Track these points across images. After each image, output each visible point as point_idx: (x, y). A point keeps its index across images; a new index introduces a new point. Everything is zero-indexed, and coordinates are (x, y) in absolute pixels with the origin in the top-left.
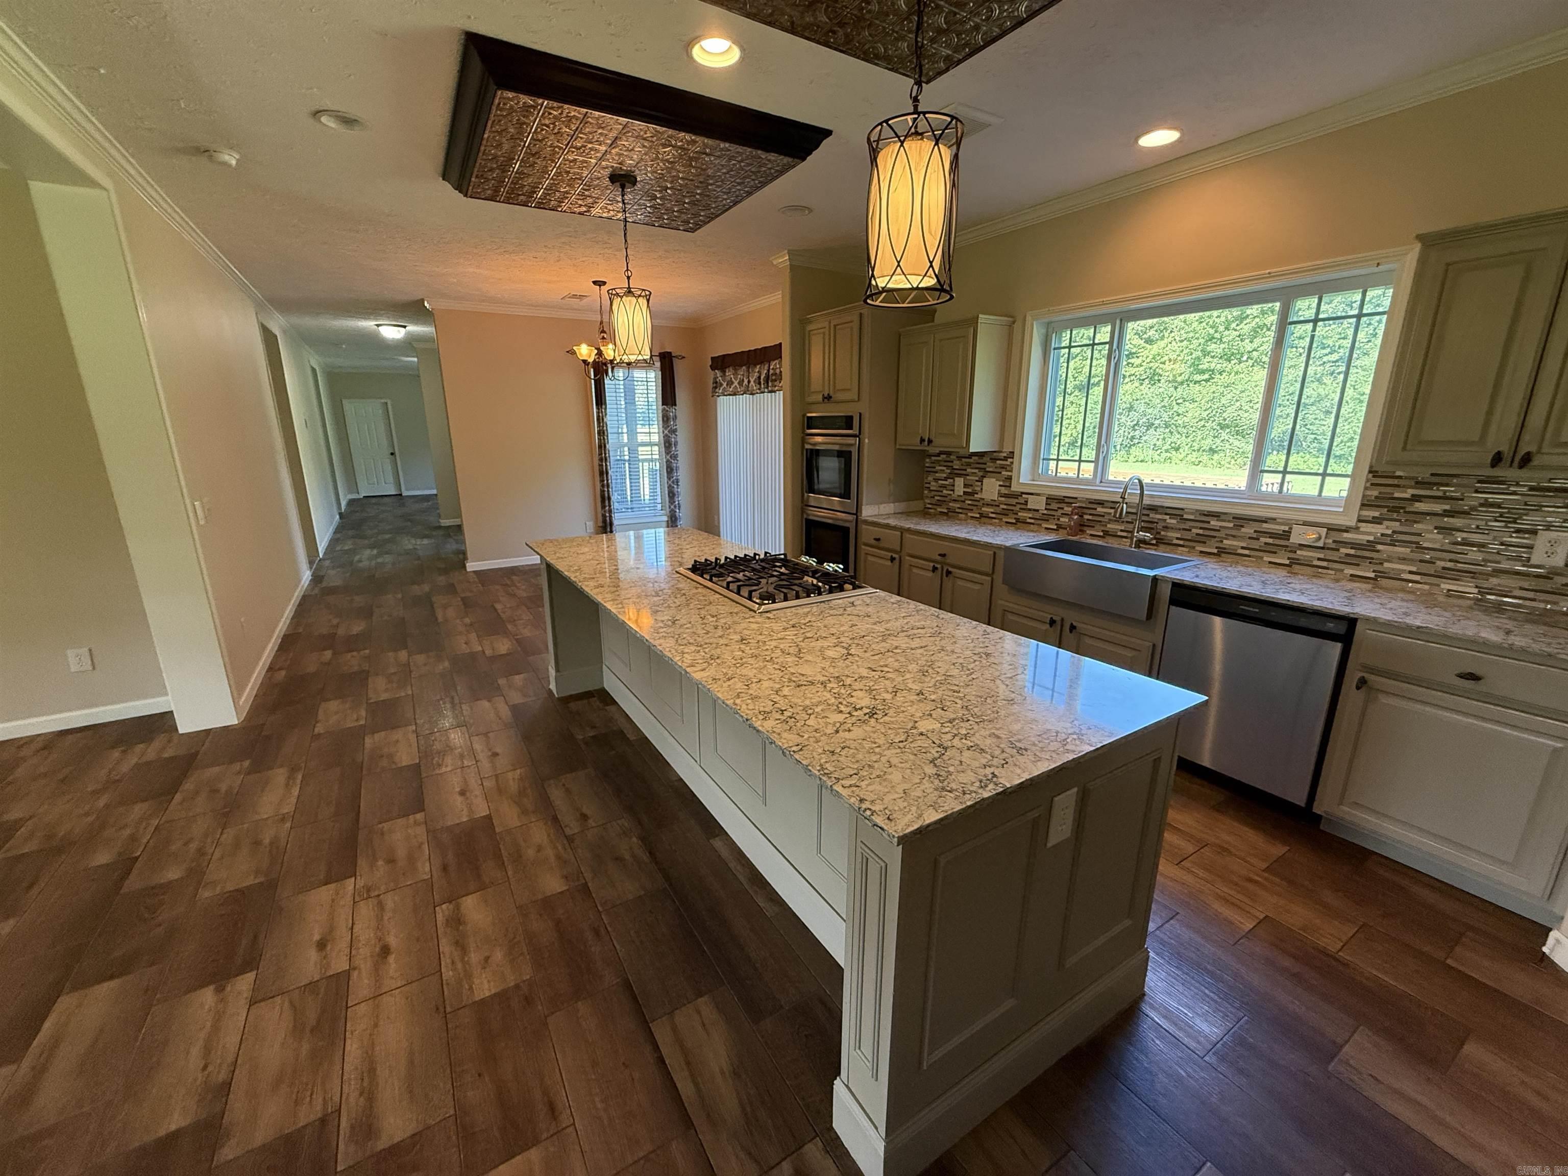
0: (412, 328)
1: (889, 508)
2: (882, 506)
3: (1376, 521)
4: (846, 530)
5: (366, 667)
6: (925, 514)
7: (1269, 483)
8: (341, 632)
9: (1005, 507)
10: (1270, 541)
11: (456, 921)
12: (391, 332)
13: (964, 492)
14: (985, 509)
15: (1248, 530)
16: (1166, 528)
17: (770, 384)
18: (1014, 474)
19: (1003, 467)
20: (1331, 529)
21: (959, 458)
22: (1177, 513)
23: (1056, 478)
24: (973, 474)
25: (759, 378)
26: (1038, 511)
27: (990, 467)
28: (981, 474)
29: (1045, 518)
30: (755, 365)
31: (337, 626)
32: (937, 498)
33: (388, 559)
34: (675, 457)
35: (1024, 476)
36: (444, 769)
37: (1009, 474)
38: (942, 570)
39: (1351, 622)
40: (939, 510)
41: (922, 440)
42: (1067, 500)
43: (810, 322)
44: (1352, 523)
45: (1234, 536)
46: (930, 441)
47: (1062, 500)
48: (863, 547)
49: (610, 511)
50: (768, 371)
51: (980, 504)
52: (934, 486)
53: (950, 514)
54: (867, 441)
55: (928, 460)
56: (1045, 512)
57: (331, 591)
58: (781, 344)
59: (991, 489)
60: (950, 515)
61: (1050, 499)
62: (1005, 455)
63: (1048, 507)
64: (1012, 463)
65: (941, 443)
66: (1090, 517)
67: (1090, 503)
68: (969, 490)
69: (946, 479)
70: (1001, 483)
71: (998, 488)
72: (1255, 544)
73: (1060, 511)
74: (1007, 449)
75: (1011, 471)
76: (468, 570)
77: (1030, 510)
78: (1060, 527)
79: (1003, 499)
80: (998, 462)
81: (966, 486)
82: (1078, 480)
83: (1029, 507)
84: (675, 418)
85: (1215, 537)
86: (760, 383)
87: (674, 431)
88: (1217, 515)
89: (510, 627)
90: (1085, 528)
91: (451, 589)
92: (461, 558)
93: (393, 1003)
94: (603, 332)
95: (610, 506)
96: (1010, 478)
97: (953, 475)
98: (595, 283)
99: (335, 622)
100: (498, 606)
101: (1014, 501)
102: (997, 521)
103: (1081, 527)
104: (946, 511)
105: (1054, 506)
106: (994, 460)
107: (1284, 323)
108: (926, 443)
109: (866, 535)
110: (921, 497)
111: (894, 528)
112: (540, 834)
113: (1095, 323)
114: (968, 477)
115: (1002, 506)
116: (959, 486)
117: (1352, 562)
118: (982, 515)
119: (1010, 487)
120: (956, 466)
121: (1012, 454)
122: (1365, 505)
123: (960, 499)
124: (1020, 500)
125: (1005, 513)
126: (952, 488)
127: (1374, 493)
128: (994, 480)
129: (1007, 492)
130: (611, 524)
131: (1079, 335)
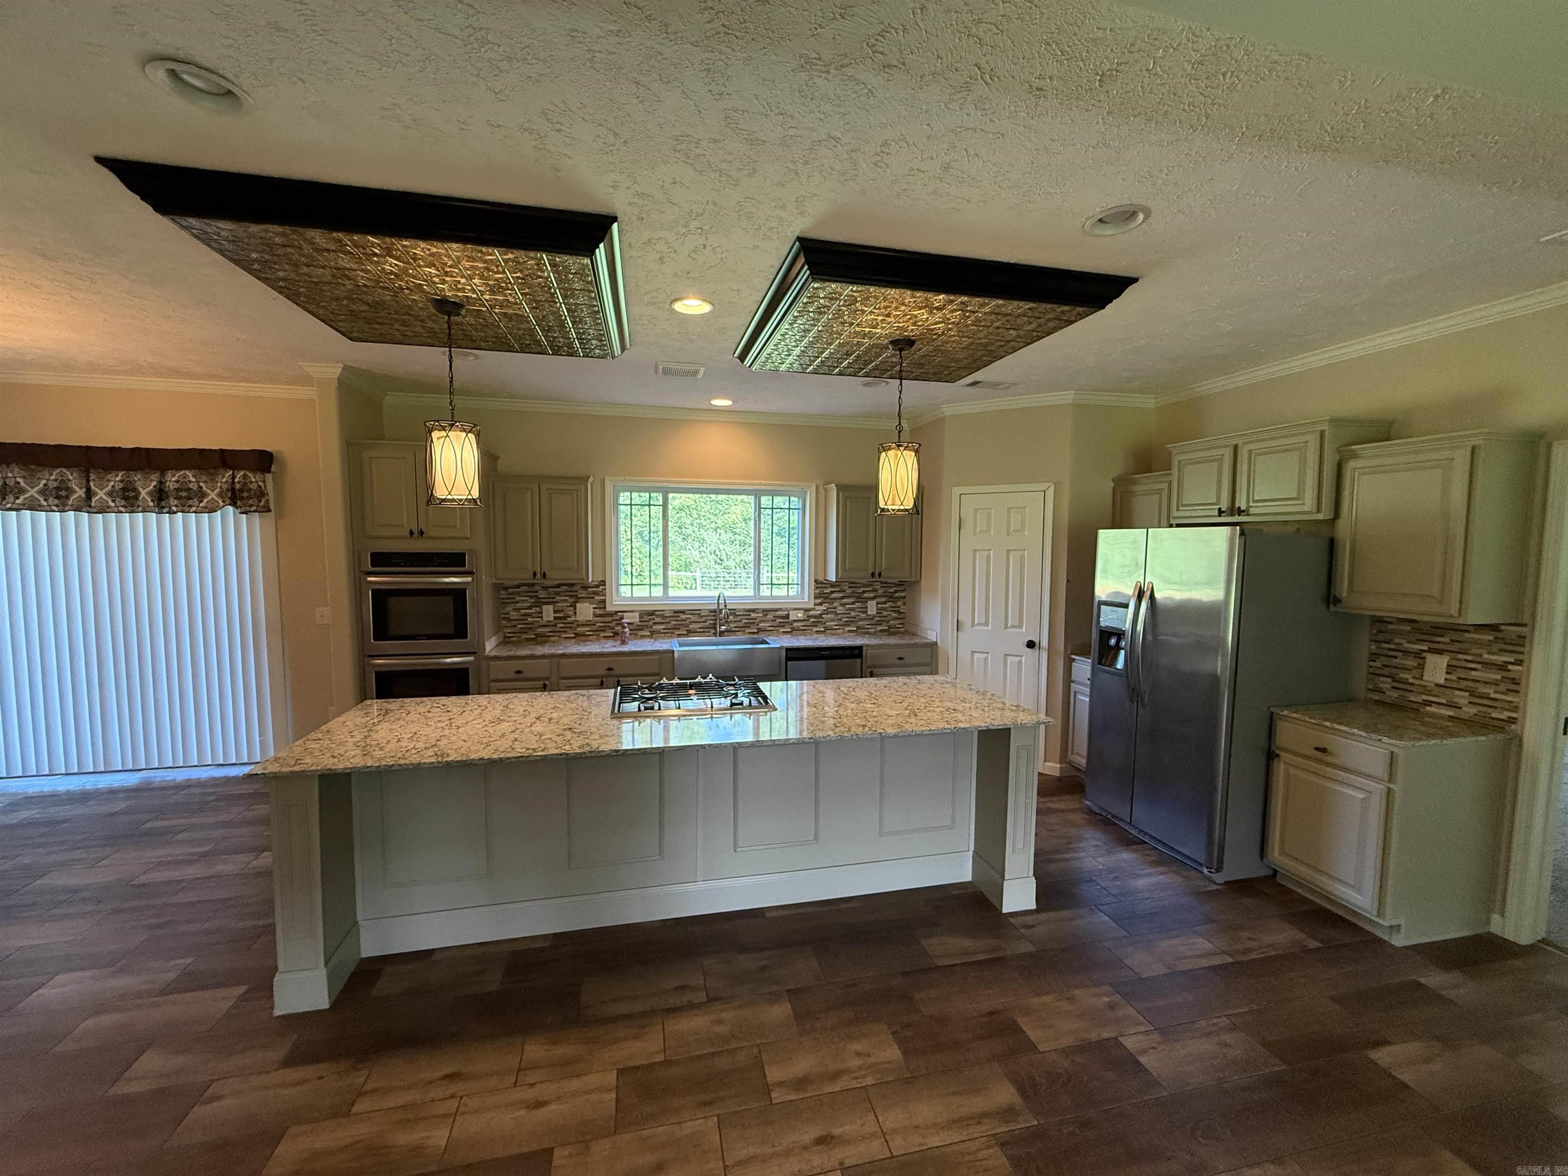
1: (495, 640)
3: (821, 604)
7: (765, 591)
9: (601, 624)
10: (781, 620)
13: (555, 618)
14: (580, 629)
15: (770, 617)
18: (607, 598)
19: (595, 593)
20: (806, 610)
21: (545, 588)
24: (563, 602)
25: (129, 490)
26: (633, 623)
27: (582, 593)
28: (573, 600)
29: (640, 628)
32: (517, 626)
35: (613, 601)
37: (603, 598)
39: (860, 648)
40: (523, 636)
42: (656, 613)
43: (369, 446)
44: (812, 606)
45: (764, 621)
46: (543, 575)
50: (232, 484)
51: (575, 625)
52: (513, 615)
53: (538, 639)
56: (639, 624)
59: (585, 611)
60: (541, 639)
61: (643, 614)
62: (596, 583)
63: (641, 620)
64: (605, 589)
66: (676, 623)
67: (675, 612)
68: (561, 615)
69: (529, 608)
70: (595, 606)
71: (592, 610)
72: (775, 624)
73: (652, 622)
74: (598, 578)
75: (604, 596)
77: (625, 624)
78: (653, 633)
79: (599, 618)
80: (590, 589)
81: (555, 612)
82: (651, 598)
83: (624, 621)
85: (754, 623)
88: (753, 611)
90: (674, 631)
96: (604, 601)
97: (539, 603)
101: (609, 619)
102: (595, 637)
104: (534, 636)
105: (646, 618)
106: (584, 588)
107: (759, 508)
108: (539, 576)
110: (500, 628)
113: (650, 490)
114: (558, 604)
115: (598, 625)
116: (548, 613)
117: (815, 625)
118: (577, 635)
119: (605, 608)
120: (540, 596)
121: (603, 583)
122: (815, 598)
123: (552, 624)
124: (615, 617)
125: (602, 630)
126: (540, 615)
127: (818, 591)
128: (587, 604)
129: (601, 612)
131: (640, 497)
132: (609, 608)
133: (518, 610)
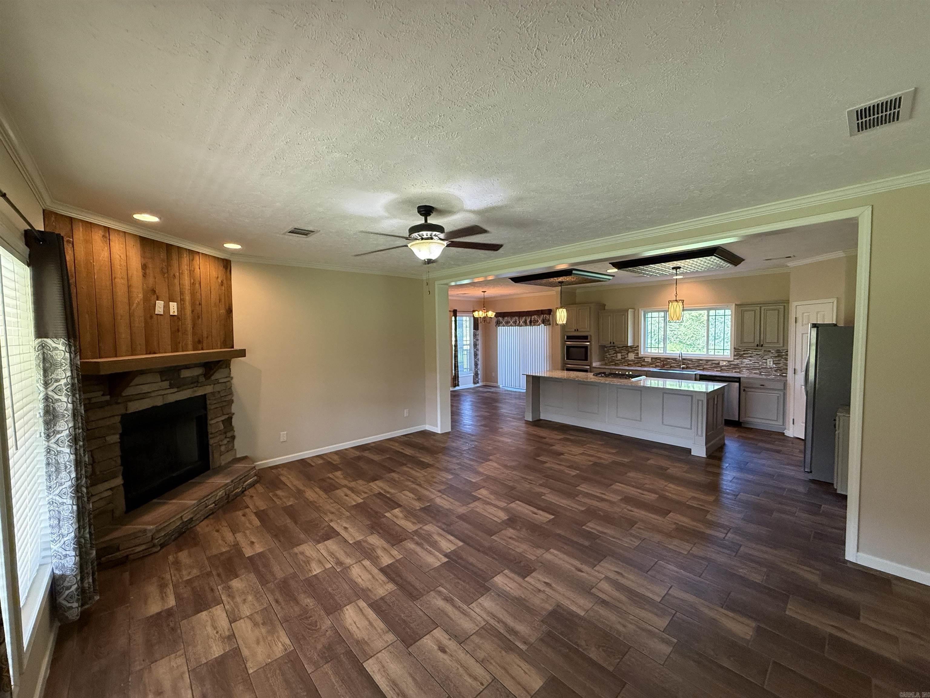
3: (737, 359)
7: (712, 353)
9: (637, 361)
10: (715, 365)
13: (621, 358)
14: (629, 363)
15: (709, 363)
16: (688, 364)
17: (532, 323)
18: (639, 352)
19: (635, 350)
20: (729, 361)
21: (618, 348)
22: (691, 360)
23: (653, 353)
24: (624, 353)
25: (526, 321)
26: (648, 362)
27: (630, 350)
28: (627, 352)
29: (651, 364)
30: (523, 317)
32: (610, 360)
35: (642, 353)
39: (739, 378)
40: (611, 364)
42: (658, 358)
44: (732, 360)
45: (706, 365)
46: (614, 343)
47: (656, 358)
49: (458, 371)
50: (531, 319)
51: (628, 360)
52: (608, 356)
53: (616, 365)
54: (593, 343)
56: (651, 361)
59: (631, 356)
61: (652, 358)
64: (638, 349)
65: (617, 343)
66: (666, 363)
67: (665, 359)
68: (623, 357)
69: (613, 354)
70: (635, 355)
72: (712, 366)
73: (656, 362)
74: (636, 345)
78: (656, 366)
79: (636, 359)
80: (633, 349)
81: (621, 356)
82: (659, 353)
83: (645, 361)
84: (478, 334)
85: (702, 365)
86: (526, 323)
87: (477, 340)
88: (701, 360)
95: (458, 369)
96: (638, 353)
97: (616, 353)
98: (483, 292)
101: (640, 359)
102: (634, 366)
103: (664, 365)
104: (614, 364)
105: (654, 360)
106: (631, 348)
107: (708, 316)
110: (604, 360)
113: (659, 311)
114: (622, 353)
116: (619, 356)
117: (734, 368)
119: (638, 355)
120: (616, 350)
121: (638, 346)
122: (734, 356)
123: (619, 360)
124: (642, 359)
125: (637, 363)
126: (617, 357)
127: (736, 353)
128: (632, 354)
129: (637, 357)
130: (458, 377)
131: (655, 314)
132: (640, 356)
133: (610, 355)
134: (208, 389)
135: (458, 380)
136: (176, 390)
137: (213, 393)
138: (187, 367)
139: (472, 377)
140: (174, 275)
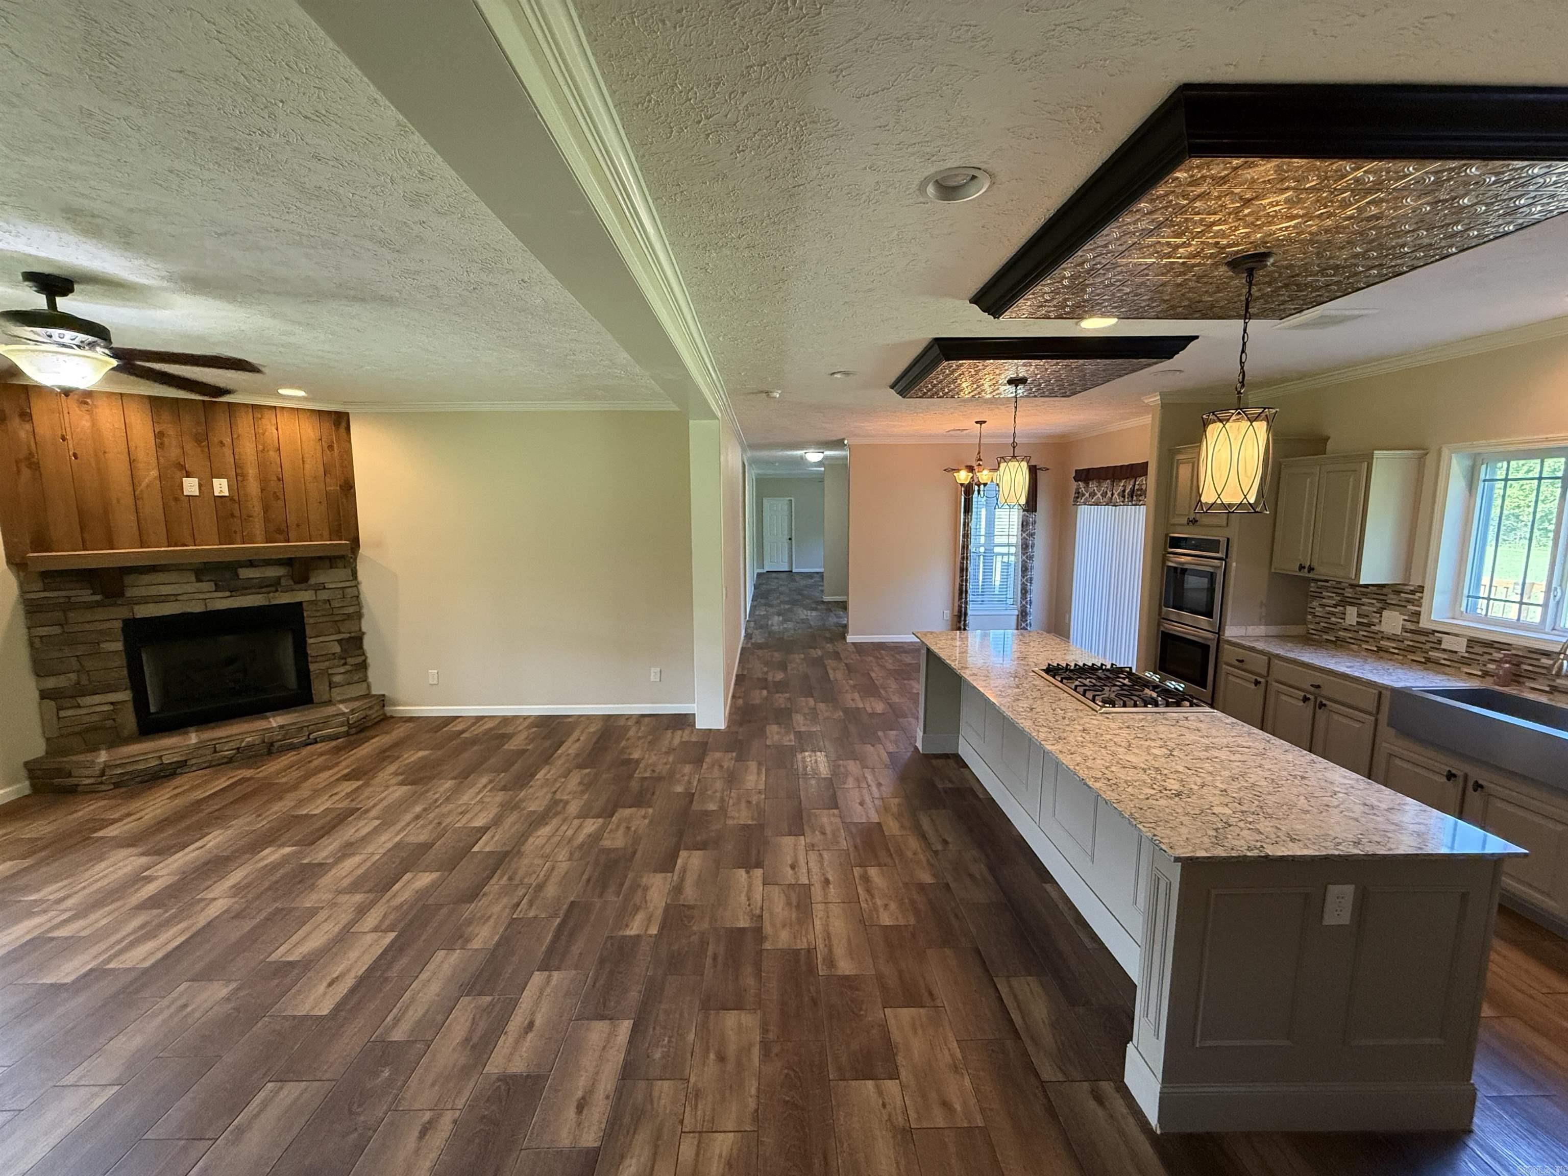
0: (828, 453)
1: (1261, 630)
2: (1250, 628)
4: (1205, 648)
5: (789, 706)
6: (1308, 640)
8: (770, 678)
9: (1411, 643)
11: (866, 879)
12: (813, 456)
13: (1358, 622)
14: (1384, 643)
17: (1135, 498)
18: (1423, 610)
19: (1409, 601)
21: (1349, 587)
23: (1486, 619)
24: (1370, 605)
25: (1124, 491)
26: (1456, 652)
27: (1392, 599)
28: (1379, 605)
29: (1465, 662)
30: (1120, 480)
31: (766, 673)
32: (1322, 624)
33: (790, 625)
34: (1031, 558)
36: (846, 786)
37: (1418, 609)
38: (1316, 701)
40: (1325, 637)
41: (1301, 567)
42: (1496, 645)
43: (1179, 452)
46: (1311, 568)
47: (1490, 645)
48: (1224, 666)
49: (966, 603)
50: (1134, 486)
51: (1379, 636)
52: (1319, 611)
53: (1339, 642)
54: (1234, 564)
55: (1312, 585)
56: (1466, 655)
57: (759, 646)
58: (1147, 463)
59: (1392, 622)
60: (1339, 644)
61: (1472, 642)
62: (1412, 588)
63: (1471, 650)
64: (1422, 598)
65: (1322, 571)
66: (1530, 668)
67: (1530, 652)
68: (1365, 621)
69: (1335, 606)
70: (1406, 618)
71: (1402, 622)
73: (1487, 657)
74: (1415, 582)
75: (1420, 606)
76: (848, 641)
77: (1444, 650)
78: (1486, 674)
79: (1409, 635)
80: (1402, 595)
81: (1359, 615)
82: (1518, 623)
83: (1443, 647)
84: (1034, 523)
86: (1124, 497)
87: (1032, 535)
89: (882, 692)
90: (1521, 680)
91: (837, 656)
92: (843, 630)
93: (835, 910)
94: (980, 460)
95: (966, 598)
96: (1418, 614)
97: (1344, 602)
98: (977, 422)
99: (765, 669)
100: (873, 675)
101: (1423, 639)
102: (1401, 658)
103: (1516, 677)
104: (1333, 639)
105: (1478, 649)
106: (1398, 592)
108: (1306, 570)
109: (1228, 654)
110: (1304, 622)
111: (1262, 652)
112: (913, 843)
113: (1543, 454)
114: (1363, 607)
115: (1407, 643)
116: (1352, 615)
118: (1380, 649)
119: (1418, 623)
120: (1346, 595)
121: (1421, 589)
123: (1353, 628)
124: (1431, 638)
125: (1411, 650)
126: (1343, 616)
128: (1397, 613)
129: (1413, 628)
130: (966, 614)
131: (1520, 468)
133: (1323, 606)
134: (303, 596)
135: (965, 620)
136: (228, 594)
137: (311, 602)
138: (251, 564)
139: (1015, 617)
140: (222, 443)
